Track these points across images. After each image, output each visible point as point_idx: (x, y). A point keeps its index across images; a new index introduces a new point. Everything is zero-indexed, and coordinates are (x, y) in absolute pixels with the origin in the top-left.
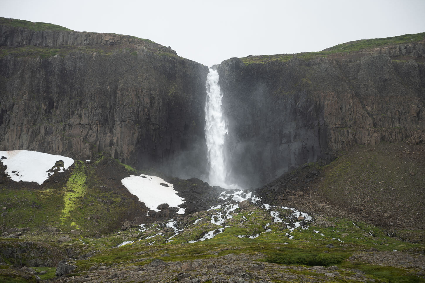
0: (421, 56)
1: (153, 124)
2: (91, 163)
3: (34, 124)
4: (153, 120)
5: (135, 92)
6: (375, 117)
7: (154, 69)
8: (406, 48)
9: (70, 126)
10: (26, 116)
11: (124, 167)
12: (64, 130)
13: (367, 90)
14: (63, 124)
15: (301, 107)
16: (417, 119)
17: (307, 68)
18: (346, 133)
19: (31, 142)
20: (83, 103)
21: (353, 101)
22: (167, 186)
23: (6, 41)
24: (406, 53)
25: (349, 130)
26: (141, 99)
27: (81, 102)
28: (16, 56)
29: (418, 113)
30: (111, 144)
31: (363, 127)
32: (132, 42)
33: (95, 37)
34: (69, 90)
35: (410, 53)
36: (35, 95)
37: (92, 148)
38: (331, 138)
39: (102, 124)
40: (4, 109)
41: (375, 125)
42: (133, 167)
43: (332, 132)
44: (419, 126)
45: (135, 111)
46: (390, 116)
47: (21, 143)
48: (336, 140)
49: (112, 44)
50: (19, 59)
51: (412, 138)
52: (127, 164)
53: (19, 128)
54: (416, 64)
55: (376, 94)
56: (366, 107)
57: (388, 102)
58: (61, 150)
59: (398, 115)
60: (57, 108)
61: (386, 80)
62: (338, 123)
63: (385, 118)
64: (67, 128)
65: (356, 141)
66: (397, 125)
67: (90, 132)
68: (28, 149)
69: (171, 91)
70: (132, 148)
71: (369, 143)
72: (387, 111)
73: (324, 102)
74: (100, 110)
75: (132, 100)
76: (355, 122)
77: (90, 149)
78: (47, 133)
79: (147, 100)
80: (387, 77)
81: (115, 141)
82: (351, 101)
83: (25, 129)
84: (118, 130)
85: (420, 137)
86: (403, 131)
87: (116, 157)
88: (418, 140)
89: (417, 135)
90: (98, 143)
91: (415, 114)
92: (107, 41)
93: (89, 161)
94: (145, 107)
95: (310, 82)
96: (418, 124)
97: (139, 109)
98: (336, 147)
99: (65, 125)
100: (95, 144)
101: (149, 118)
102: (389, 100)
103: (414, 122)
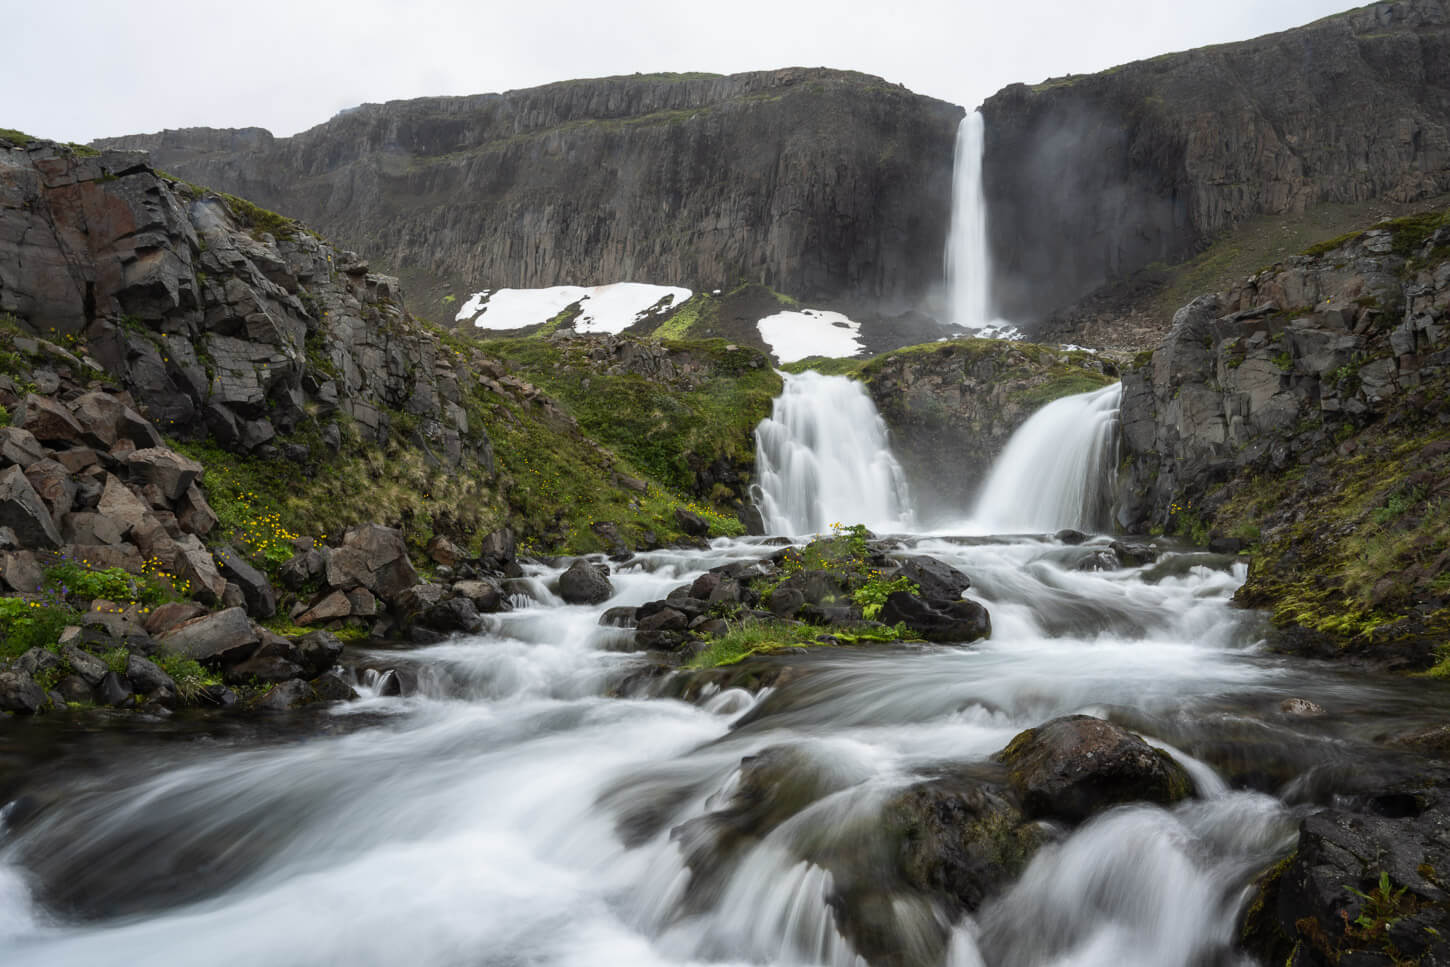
0: (1429, 23)
1: (841, 217)
2: (720, 295)
3: (646, 238)
4: (840, 209)
5: (808, 159)
6: (1306, 155)
7: (854, 116)
8: (1391, 10)
9: (701, 234)
10: (633, 224)
11: (775, 298)
12: (691, 242)
13: (1291, 101)
14: (690, 232)
15: (1138, 153)
16: (1412, 149)
17: (1158, 76)
18: (1236, 194)
19: (637, 268)
20: (726, 191)
21: (1256, 125)
22: (847, 326)
23: (629, 107)
24: (1392, 20)
25: (1244, 187)
26: (819, 170)
27: (722, 190)
28: (637, 125)
29: (1417, 136)
30: (763, 260)
31: (1277, 179)
32: (824, 77)
33: (764, 77)
34: (708, 173)
35: (1400, 19)
36: (654, 188)
37: (729, 268)
38: (1198, 205)
39: (752, 225)
40: (602, 215)
41: (1307, 171)
42: (794, 298)
43: (1203, 194)
44: (1416, 164)
45: (806, 194)
46: (1345, 149)
47: (622, 273)
48: (1212, 209)
49: (790, 83)
50: (638, 131)
51: (1399, 188)
52: (786, 293)
53: (620, 246)
54: (1415, 37)
55: (1311, 108)
56: (1288, 137)
57: (1342, 122)
58: (679, 277)
59: (1364, 145)
60: (685, 207)
61: (1339, 75)
62: (1218, 176)
63: (1331, 154)
64: (695, 240)
65: (1259, 210)
66: (1362, 166)
67: (730, 242)
68: (633, 280)
69: (886, 154)
70: (795, 262)
71: (1290, 210)
72: (1337, 140)
73: (1187, 135)
74: (749, 198)
75: (802, 175)
76: (1258, 171)
77: (725, 270)
78: (664, 250)
79: (831, 172)
80: (1342, 68)
81: (768, 253)
82: (1252, 127)
83: (628, 248)
84: (775, 231)
85: (1419, 185)
86: (1375, 178)
87: (768, 282)
88: (1413, 193)
89: (1411, 181)
90: (741, 260)
91: (1408, 138)
92: (781, 79)
93: (718, 291)
94: (826, 185)
95: (1161, 101)
96: (1414, 159)
97: (815, 190)
98: (1209, 224)
99: (693, 234)
100: (737, 262)
101: (834, 206)
102: (1345, 118)
103: (1404, 156)
